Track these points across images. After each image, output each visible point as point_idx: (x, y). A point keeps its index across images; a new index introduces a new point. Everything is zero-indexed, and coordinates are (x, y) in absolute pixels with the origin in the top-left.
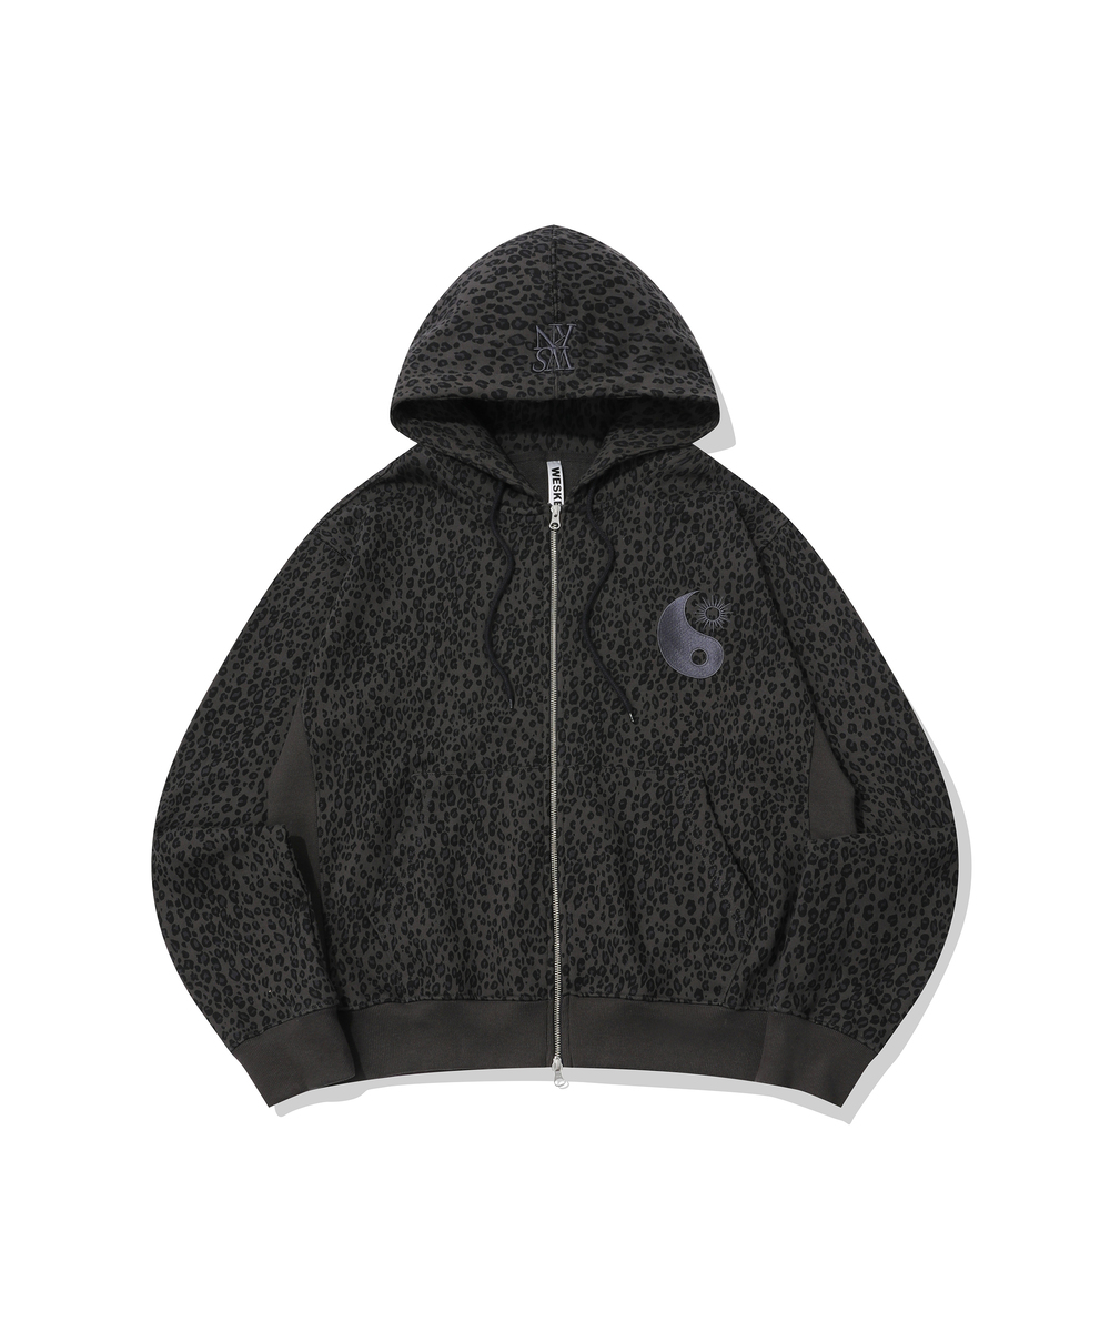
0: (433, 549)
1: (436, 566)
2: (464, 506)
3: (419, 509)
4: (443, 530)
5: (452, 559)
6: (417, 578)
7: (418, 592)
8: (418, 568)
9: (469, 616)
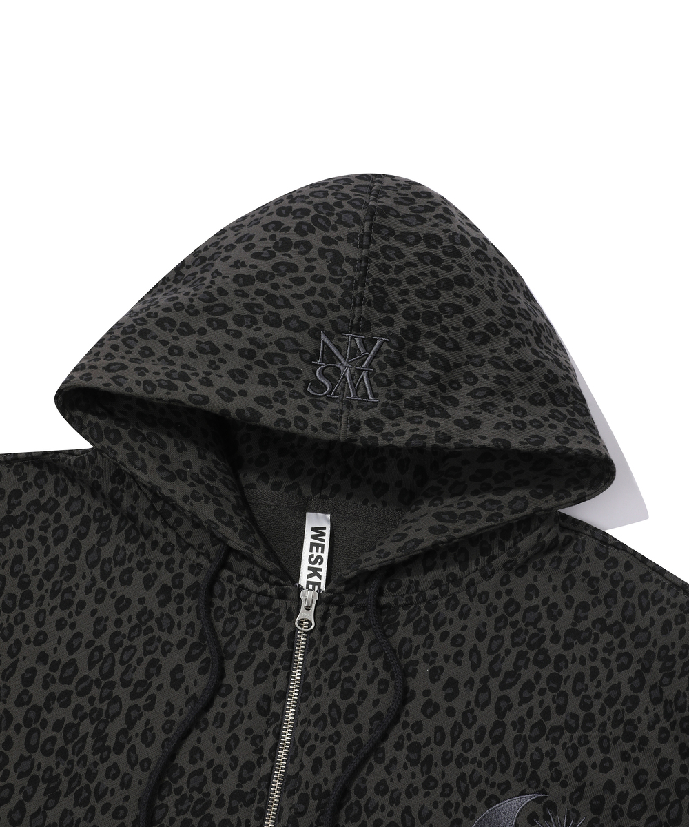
0: (85, 624)
1: (82, 655)
2: (157, 556)
3: (76, 544)
4: (109, 592)
5: (114, 647)
6: (42, 670)
7: (38, 695)
8: (50, 652)
9: (121, 759)
